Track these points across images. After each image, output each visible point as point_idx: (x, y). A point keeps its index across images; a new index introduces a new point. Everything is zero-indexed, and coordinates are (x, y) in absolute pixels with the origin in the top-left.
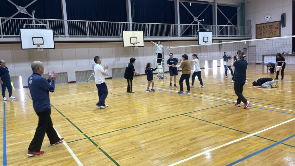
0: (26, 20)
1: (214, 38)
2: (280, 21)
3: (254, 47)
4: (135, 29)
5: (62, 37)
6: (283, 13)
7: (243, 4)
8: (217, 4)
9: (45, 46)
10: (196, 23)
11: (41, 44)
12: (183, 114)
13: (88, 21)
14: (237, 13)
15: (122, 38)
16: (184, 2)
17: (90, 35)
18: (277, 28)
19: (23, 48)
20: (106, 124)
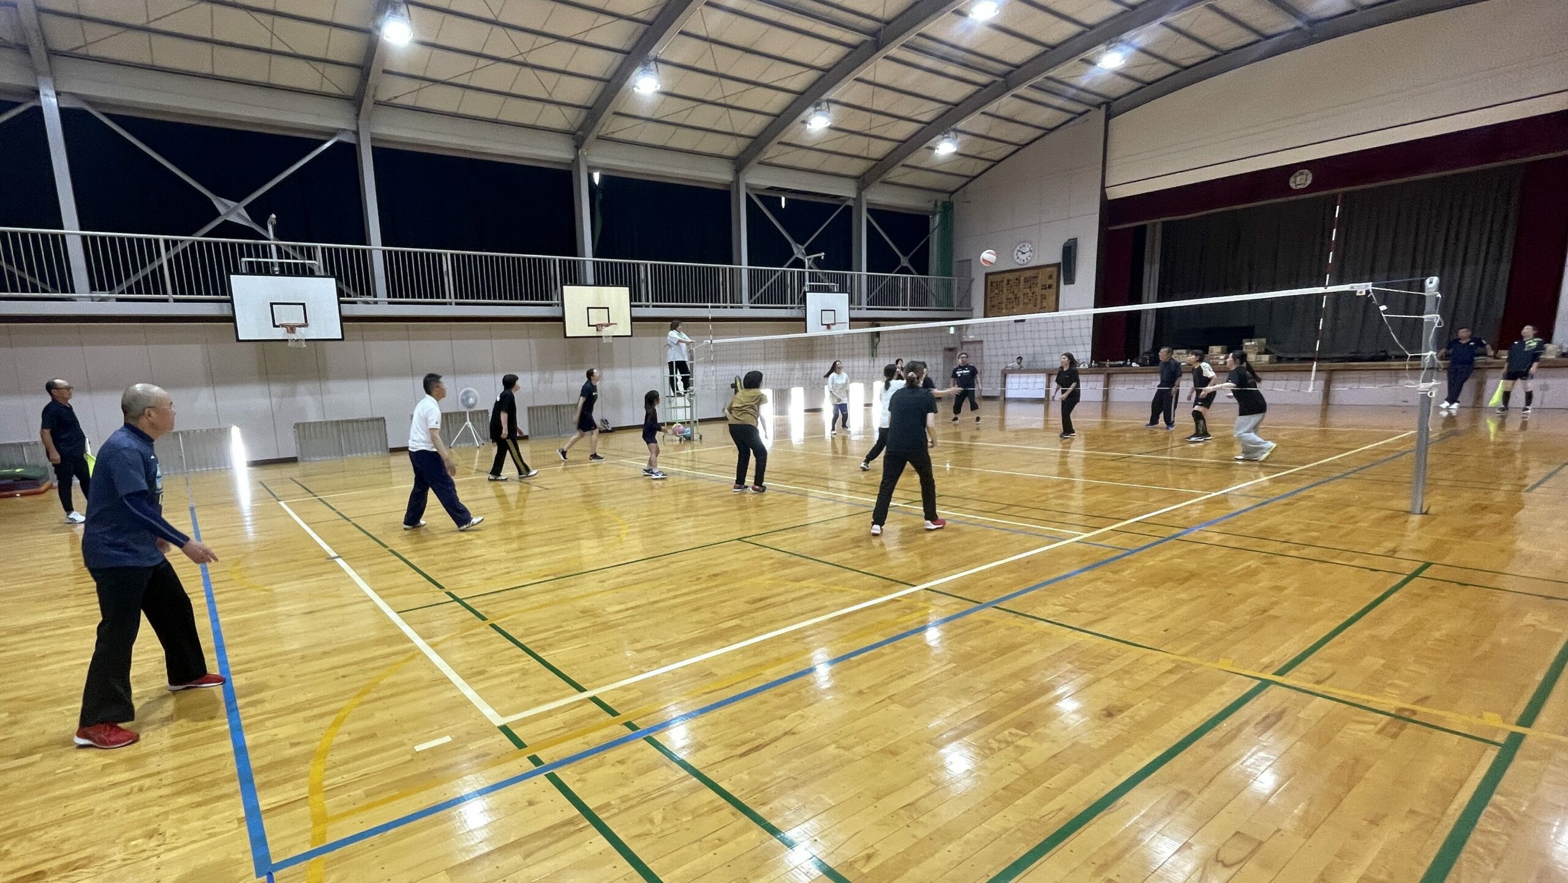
0: (248, 245)
1: (856, 314)
2: (1058, 265)
3: (978, 346)
4: (604, 279)
5: (367, 303)
6: (1069, 240)
7: (947, 209)
8: (868, 204)
9: (311, 333)
10: (799, 263)
11: (300, 326)
12: (739, 539)
13: (449, 252)
14: (930, 236)
15: (560, 308)
16: (763, 196)
17: (456, 297)
18: (1050, 287)
19: (241, 338)
20: (511, 565)
